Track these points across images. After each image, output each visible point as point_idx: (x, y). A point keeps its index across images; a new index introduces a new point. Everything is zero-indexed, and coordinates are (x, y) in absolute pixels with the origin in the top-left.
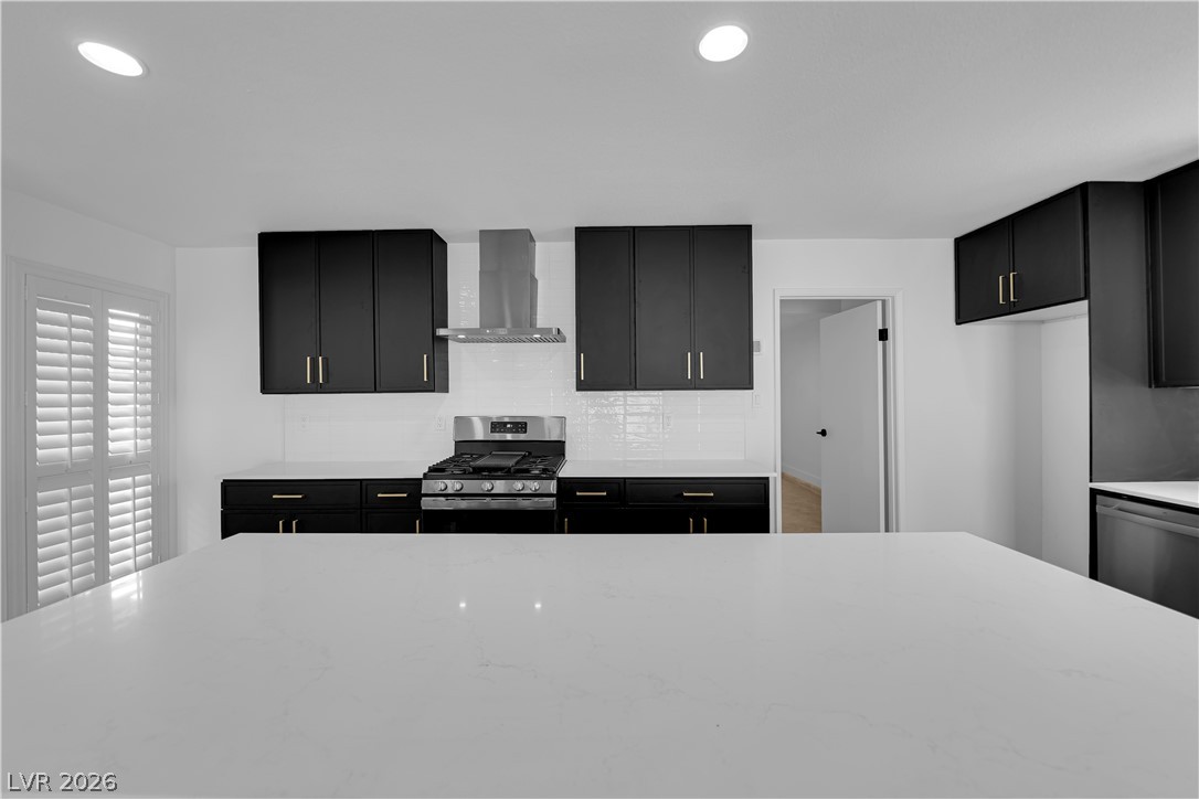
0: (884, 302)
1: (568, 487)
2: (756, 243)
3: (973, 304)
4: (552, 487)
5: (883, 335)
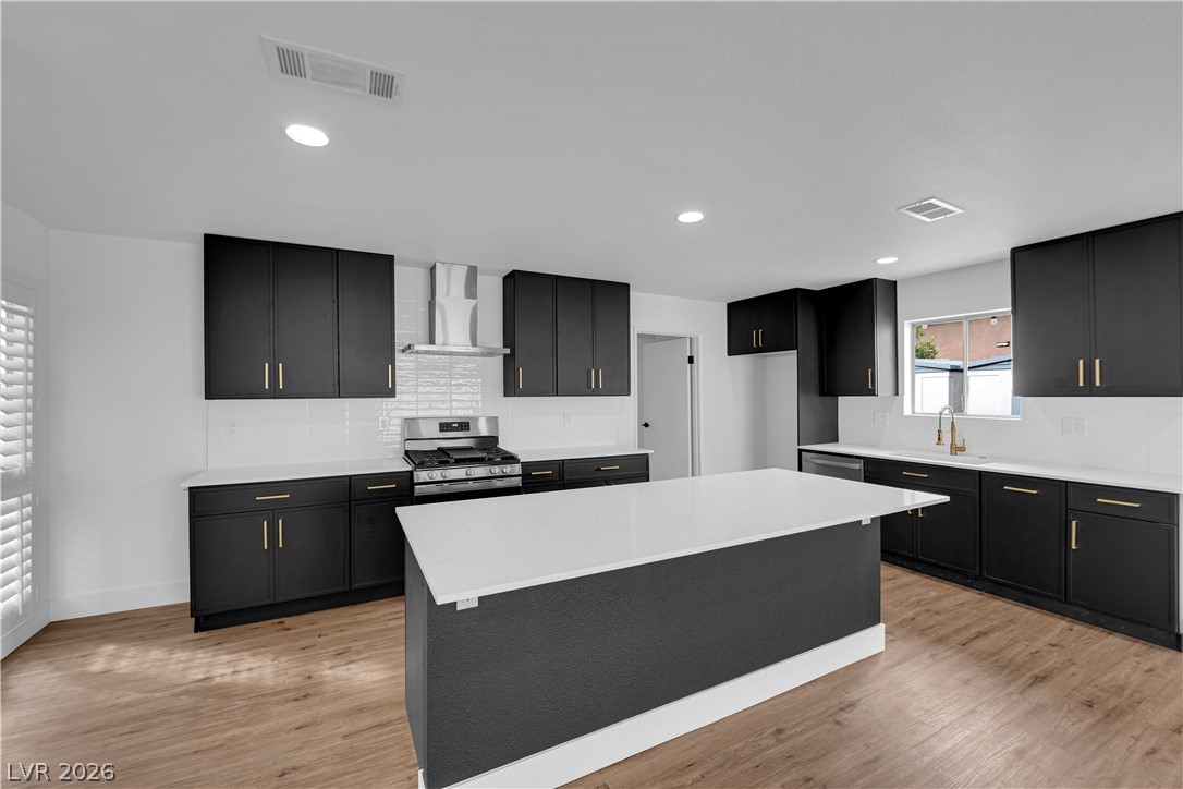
0: (691, 339)
1: (528, 467)
2: (632, 294)
3: (737, 345)
4: (517, 469)
5: (691, 360)
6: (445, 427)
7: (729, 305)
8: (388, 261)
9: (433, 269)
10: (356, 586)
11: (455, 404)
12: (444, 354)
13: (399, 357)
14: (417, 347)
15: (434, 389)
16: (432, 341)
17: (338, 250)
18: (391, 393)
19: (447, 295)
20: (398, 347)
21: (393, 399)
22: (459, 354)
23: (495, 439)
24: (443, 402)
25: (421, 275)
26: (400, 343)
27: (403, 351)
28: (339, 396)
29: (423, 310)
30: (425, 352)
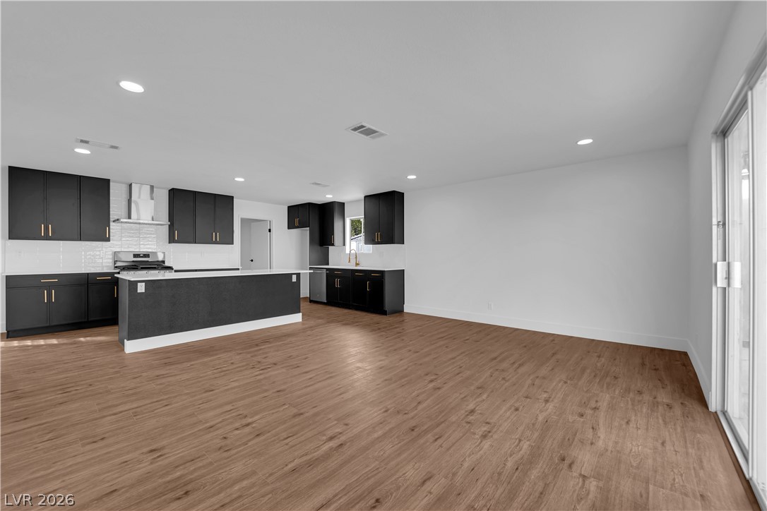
0: (270, 221)
2: (235, 201)
5: (270, 231)
6: (135, 256)
7: (289, 207)
8: (108, 181)
9: (130, 185)
10: (91, 319)
11: (142, 246)
12: (136, 223)
13: (112, 224)
14: (122, 220)
15: (130, 239)
16: (130, 218)
17: (80, 176)
18: (108, 240)
19: (139, 197)
20: (111, 220)
21: (108, 243)
22: (146, 224)
23: (163, 262)
24: (135, 245)
25: (124, 188)
26: (112, 218)
27: (114, 221)
28: (80, 240)
29: (125, 203)
30: (126, 222)
